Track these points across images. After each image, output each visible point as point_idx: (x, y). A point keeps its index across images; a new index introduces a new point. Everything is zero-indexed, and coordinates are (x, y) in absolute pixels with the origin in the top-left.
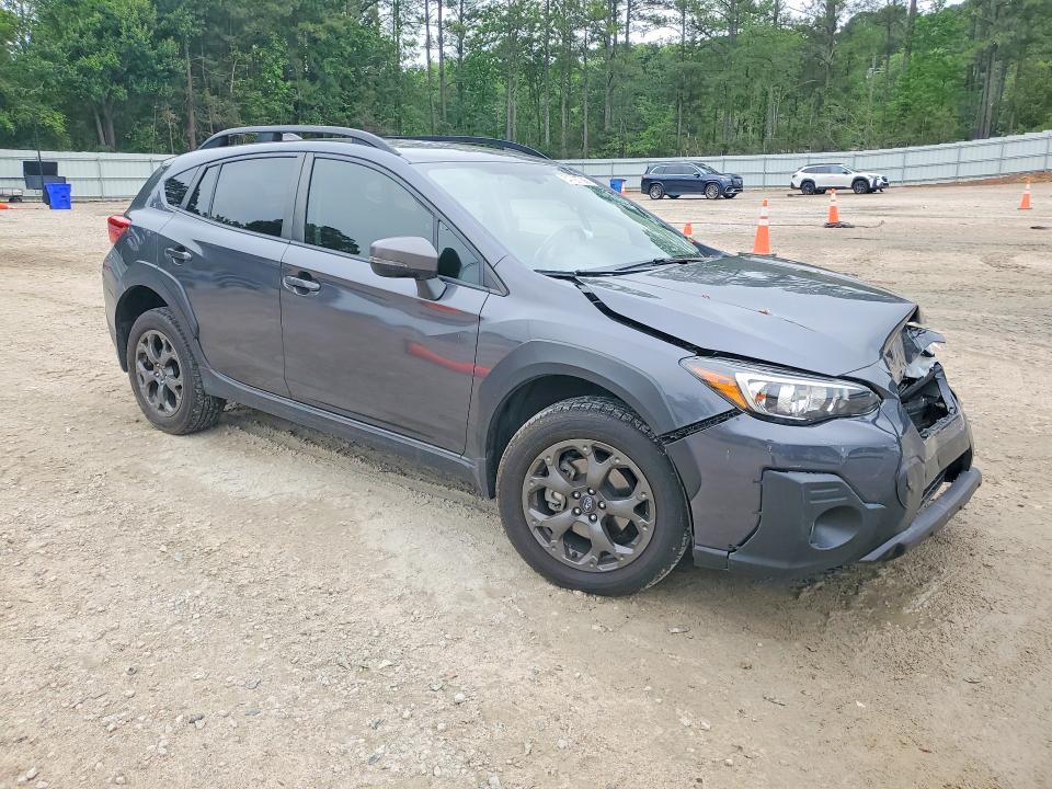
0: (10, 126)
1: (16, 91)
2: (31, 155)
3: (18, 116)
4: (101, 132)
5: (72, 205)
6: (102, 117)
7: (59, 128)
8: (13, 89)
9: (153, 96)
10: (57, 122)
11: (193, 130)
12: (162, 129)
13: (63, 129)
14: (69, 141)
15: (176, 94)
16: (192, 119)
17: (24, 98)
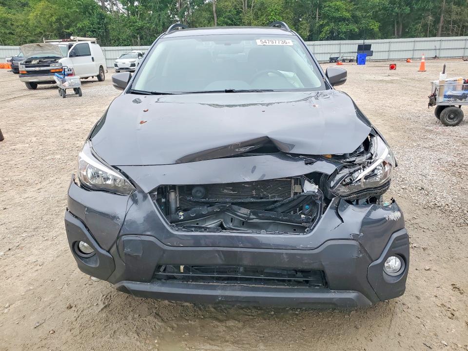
0: (357, 30)
1: (362, 15)
2: (361, 42)
3: (361, 26)
4: (396, 29)
5: (366, 63)
6: (398, 23)
7: (376, 29)
8: (360, 15)
9: (423, 9)
10: (375, 26)
11: (441, 24)
12: (425, 26)
13: (378, 30)
14: (380, 35)
15: (435, 7)
16: (442, 19)
17: (364, 18)
